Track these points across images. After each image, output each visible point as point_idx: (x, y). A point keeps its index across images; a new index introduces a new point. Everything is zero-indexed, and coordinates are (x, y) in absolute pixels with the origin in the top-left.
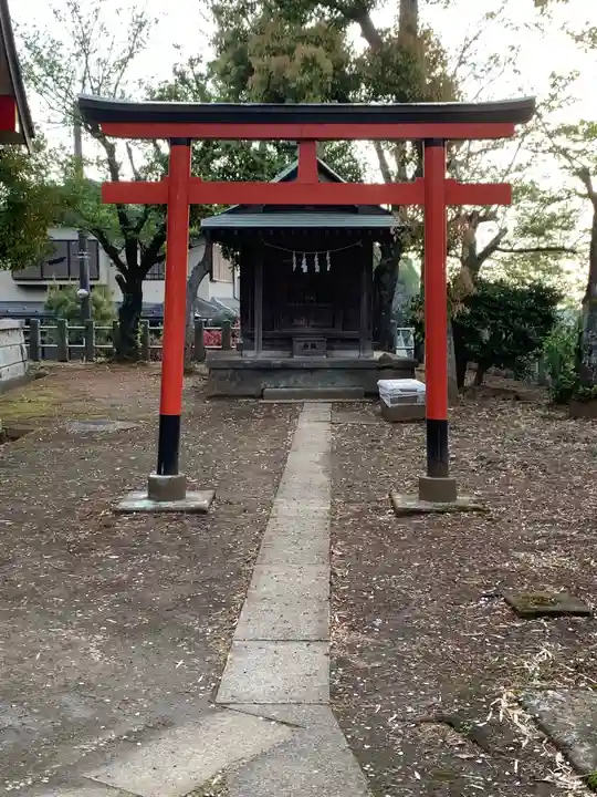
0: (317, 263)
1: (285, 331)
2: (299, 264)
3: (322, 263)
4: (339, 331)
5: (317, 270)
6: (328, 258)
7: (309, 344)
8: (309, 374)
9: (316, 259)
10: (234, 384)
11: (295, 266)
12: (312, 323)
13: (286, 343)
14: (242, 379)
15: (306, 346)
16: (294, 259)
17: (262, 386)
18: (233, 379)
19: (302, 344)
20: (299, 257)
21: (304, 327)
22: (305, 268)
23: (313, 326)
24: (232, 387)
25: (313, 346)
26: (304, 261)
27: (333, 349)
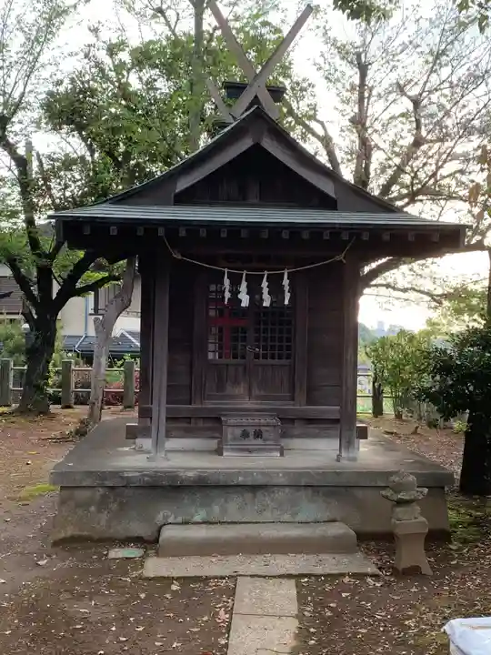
0: (266, 291)
1: (209, 404)
2: (235, 292)
3: (276, 290)
4: (300, 407)
5: (266, 303)
6: (286, 282)
7: (251, 431)
8: (248, 496)
9: (265, 284)
10: (104, 517)
11: (227, 295)
12: (256, 392)
13: (210, 424)
14: (121, 505)
15: (245, 435)
16: (227, 282)
17: (160, 518)
18: (102, 504)
19: (238, 431)
20: (235, 282)
21: (242, 400)
22: (245, 300)
23: (258, 398)
24: (101, 523)
25: (258, 435)
26: (243, 287)
27: (292, 436)
